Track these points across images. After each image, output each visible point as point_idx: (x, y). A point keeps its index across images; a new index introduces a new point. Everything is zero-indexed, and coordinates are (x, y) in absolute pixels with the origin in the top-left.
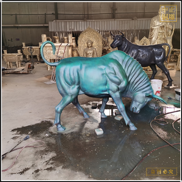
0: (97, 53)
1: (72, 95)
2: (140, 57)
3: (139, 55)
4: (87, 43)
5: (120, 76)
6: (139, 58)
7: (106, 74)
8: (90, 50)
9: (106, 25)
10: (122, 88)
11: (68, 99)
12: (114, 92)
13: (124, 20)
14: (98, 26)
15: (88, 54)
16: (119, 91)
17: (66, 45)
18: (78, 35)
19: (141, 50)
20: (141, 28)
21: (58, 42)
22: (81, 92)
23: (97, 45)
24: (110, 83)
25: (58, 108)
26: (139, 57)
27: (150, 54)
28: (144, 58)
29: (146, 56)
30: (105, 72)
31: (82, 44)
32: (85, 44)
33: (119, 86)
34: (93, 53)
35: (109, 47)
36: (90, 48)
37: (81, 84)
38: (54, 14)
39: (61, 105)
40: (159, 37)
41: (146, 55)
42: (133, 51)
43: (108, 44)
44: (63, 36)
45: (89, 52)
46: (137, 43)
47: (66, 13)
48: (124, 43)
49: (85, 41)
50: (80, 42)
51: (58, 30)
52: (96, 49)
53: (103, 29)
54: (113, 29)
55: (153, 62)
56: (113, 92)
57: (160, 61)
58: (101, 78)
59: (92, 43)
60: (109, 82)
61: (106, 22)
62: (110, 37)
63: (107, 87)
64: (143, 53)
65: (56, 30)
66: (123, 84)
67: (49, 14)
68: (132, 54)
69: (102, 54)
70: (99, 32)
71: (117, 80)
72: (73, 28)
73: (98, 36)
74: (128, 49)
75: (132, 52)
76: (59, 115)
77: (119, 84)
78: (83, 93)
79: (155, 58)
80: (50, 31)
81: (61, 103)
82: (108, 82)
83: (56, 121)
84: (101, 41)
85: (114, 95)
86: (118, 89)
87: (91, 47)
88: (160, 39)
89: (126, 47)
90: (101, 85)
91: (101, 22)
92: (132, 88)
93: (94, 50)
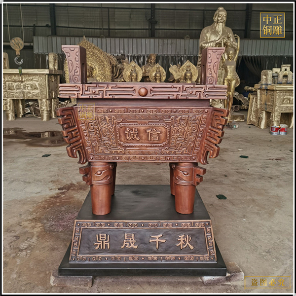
9: (135, 46)
14: (122, 47)
38: (50, 26)
47: (70, 26)
53: (130, 53)
54: (148, 53)
67: (41, 25)
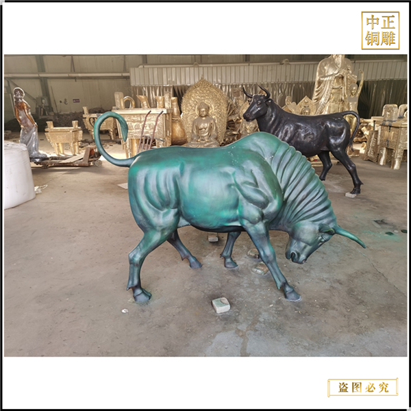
0: (216, 128)
1: (163, 230)
2: (300, 138)
3: (299, 134)
4: (199, 109)
5: (267, 190)
6: (298, 139)
7: (237, 185)
8: (204, 123)
9: (233, 74)
10: (269, 214)
11: (156, 237)
12: (253, 223)
13: (265, 65)
14: (219, 76)
15: (201, 129)
16: (264, 221)
17: (160, 113)
18: (183, 92)
19: (302, 125)
20: (296, 80)
21: (146, 107)
22: (183, 222)
23: (218, 113)
24: (245, 204)
25: (134, 256)
26: (298, 137)
27: (319, 132)
28: (308, 140)
29: (312, 136)
30: (233, 182)
31: (189, 111)
32: (194, 110)
33: (264, 211)
34: (211, 128)
35: (239, 116)
36: (204, 118)
37: (182, 205)
39: (141, 250)
40: (333, 98)
41: (313, 134)
42: (286, 127)
43: (237, 111)
44: (156, 95)
45: (202, 126)
46: (293, 108)
48: (270, 110)
49: (195, 105)
50: (187, 106)
51: (147, 84)
52: (214, 120)
53: (228, 82)
54: (246, 81)
55: (325, 148)
56: (251, 222)
57: (339, 145)
58: (226, 194)
59: (208, 109)
60: (244, 202)
61: (233, 69)
62: (241, 96)
63: (238, 212)
64: (306, 131)
65: (142, 84)
66: (273, 207)
68: (284, 132)
69: (227, 128)
70: (221, 88)
71: (260, 198)
72: (173, 80)
73: (218, 95)
74: (277, 122)
75: (285, 129)
76: (136, 269)
77: (263, 205)
78: (187, 223)
79: (329, 140)
80: (132, 84)
81: (141, 245)
82: (240, 201)
83: (131, 283)
84: (225, 105)
85: (252, 228)
86: (263, 217)
87: (205, 116)
88: (334, 100)
89: (273, 119)
90: (225, 208)
91: (224, 68)
92: (290, 212)
93: (212, 122)
